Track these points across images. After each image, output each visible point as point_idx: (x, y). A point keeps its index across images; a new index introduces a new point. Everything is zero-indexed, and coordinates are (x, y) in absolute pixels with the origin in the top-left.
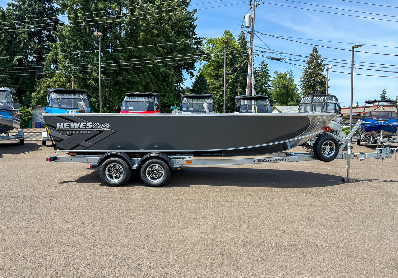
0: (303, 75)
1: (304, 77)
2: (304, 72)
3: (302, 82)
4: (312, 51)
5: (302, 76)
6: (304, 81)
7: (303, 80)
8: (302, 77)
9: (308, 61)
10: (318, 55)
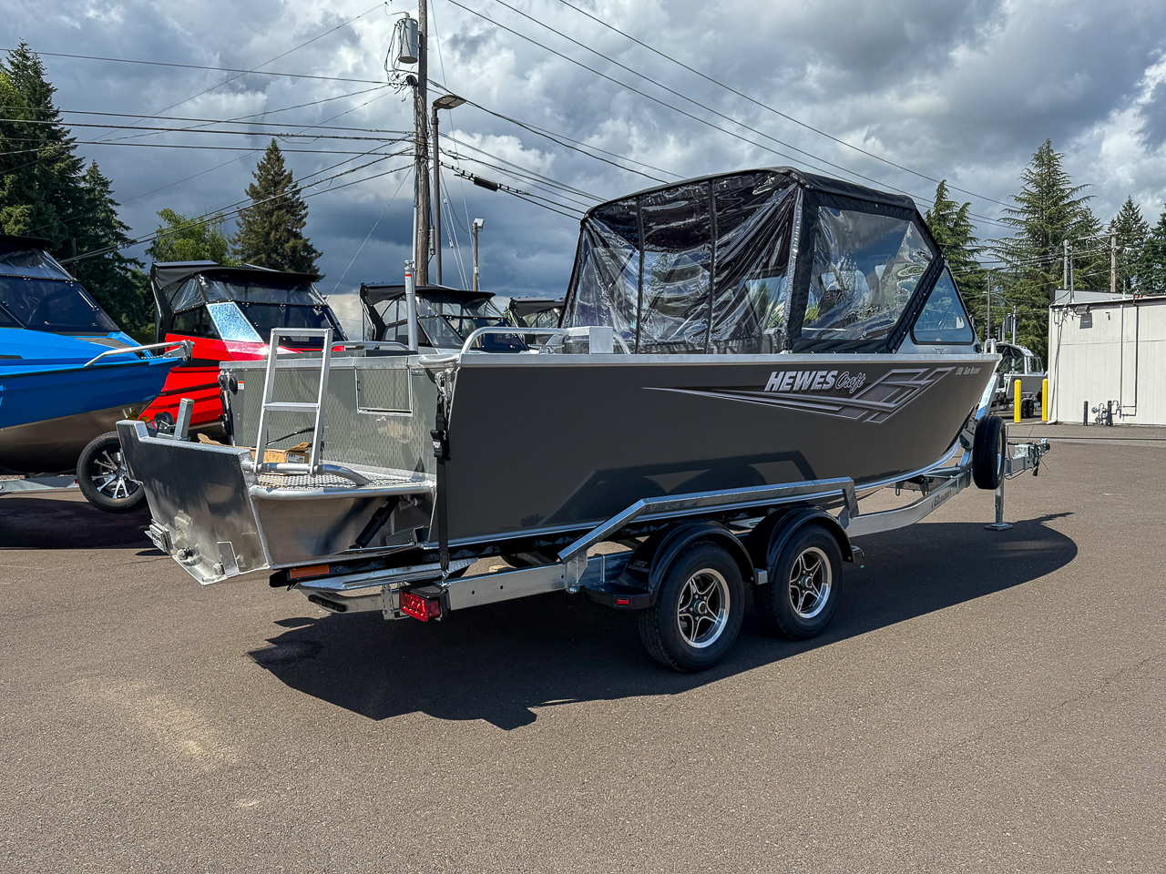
0: (238, 232)
2: (241, 221)
4: (266, 157)
5: (236, 234)
7: (238, 247)
8: (237, 238)
9: (252, 185)
10: (285, 171)
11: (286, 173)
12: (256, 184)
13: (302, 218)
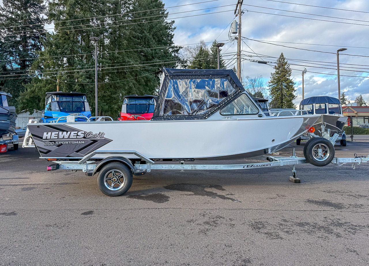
1: (272, 82)
2: (272, 77)
4: (279, 58)
7: (271, 84)
8: (270, 82)
9: (275, 66)
10: (285, 61)
13: (290, 74)
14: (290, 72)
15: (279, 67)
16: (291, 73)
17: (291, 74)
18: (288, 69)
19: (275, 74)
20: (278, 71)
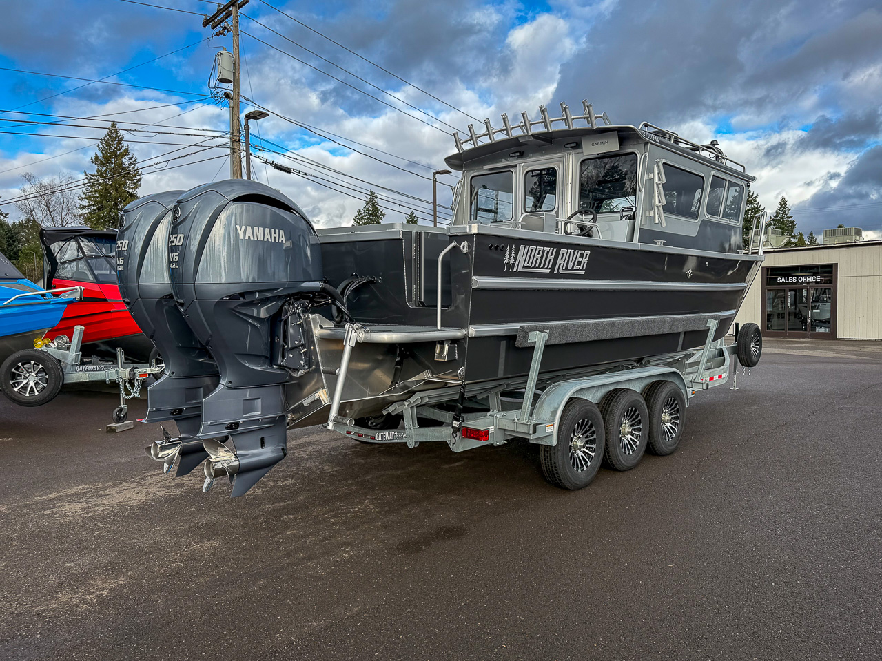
0: (85, 192)
1: (88, 196)
2: (87, 184)
3: (84, 207)
4: (107, 134)
6: (88, 206)
7: (85, 203)
8: (84, 196)
9: (97, 157)
10: (123, 147)
11: (123, 149)
12: (100, 155)
13: (137, 182)
14: (138, 177)
15: (108, 159)
16: (139, 180)
17: (142, 182)
18: (130, 169)
19: (94, 175)
20: (104, 169)
